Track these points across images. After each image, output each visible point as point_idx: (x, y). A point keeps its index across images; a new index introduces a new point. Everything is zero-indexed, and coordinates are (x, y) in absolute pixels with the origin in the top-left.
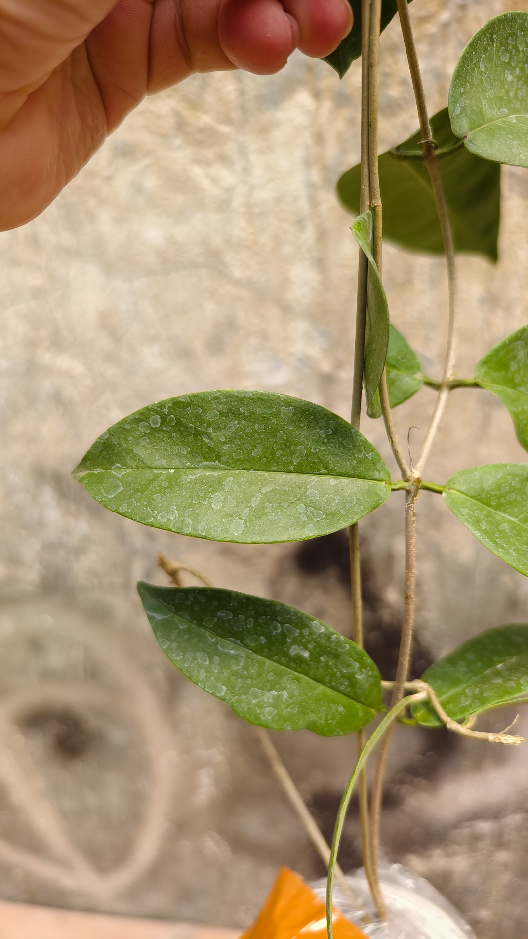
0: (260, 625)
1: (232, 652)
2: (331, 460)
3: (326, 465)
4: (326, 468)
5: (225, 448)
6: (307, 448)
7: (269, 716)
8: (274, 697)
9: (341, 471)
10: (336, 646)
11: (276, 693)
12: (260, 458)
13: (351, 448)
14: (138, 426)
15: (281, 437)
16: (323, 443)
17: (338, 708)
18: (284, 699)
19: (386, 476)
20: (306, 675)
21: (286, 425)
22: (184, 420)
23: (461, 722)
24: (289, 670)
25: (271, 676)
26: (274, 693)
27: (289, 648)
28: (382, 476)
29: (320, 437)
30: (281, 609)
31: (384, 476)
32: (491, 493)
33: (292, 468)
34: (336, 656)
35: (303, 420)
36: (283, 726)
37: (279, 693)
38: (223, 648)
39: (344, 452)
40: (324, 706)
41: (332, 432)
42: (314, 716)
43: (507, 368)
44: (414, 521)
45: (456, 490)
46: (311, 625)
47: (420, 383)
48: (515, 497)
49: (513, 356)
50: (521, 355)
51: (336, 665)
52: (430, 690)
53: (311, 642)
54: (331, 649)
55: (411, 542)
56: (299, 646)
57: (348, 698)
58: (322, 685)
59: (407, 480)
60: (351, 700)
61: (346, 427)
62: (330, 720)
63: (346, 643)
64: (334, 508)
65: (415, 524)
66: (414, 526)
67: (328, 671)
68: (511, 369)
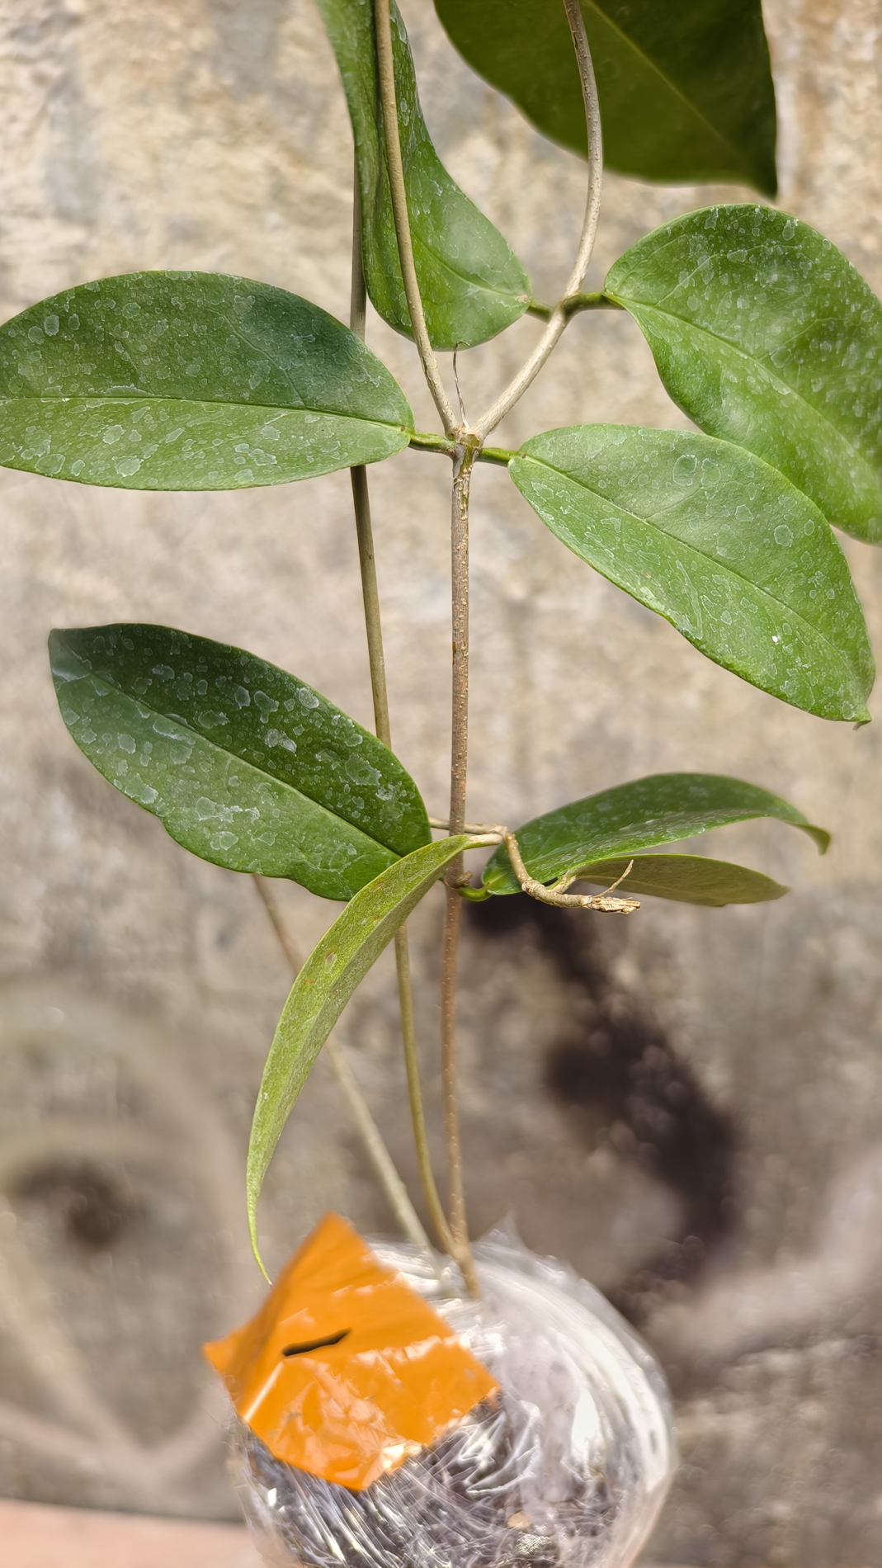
0: (218, 692)
1: (174, 737)
2: (311, 383)
3: (301, 392)
4: (302, 398)
5: (146, 362)
6: (273, 364)
7: (226, 846)
8: (236, 816)
9: (326, 403)
10: (340, 735)
11: (241, 810)
12: (198, 379)
13: (345, 366)
14: (27, 333)
15: (232, 345)
16: (300, 356)
17: (346, 850)
18: (252, 822)
19: (407, 419)
20: (294, 786)
21: (240, 325)
22: (90, 321)
23: (547, 883)
24: (266, 774)
25: (233, 780)
26: (237, 809)
27: (264, 734)
28: (397, 416)
29: (294, 345)
30: (247, 663)
31: (400, 418)
32: (600, 467)
33: (246, 395)
34: (342, 754)
35: (268, 317)
36: (247, 865)
37: (246, 810)
38: (159, 730)
39: (333, 373)
40: (323, 842)
41: (314, 339)
42: (304, 856)
43: (672, 281)
44: (463, 511)
45: (536, 459)
46: (298, 694)
47: (521, 308)
48: (647, 482)
49: (684, 261)
50: (705, 262)
51: (343, 772)
52: (510, 838)
53: (298, 725)
54: (333, 740)
55: (459, 547)
56: (279, 731)
57: (366, 836)
58: (320, 807)
59: (451, 436)
60: (371, 841)
61: (338, 331)
62: (333, 868)
63: (357, 732)
64: (298, 454)
65: (466, 516)
66: (463, 518)
67: (330, 782)
68: (681, 284)
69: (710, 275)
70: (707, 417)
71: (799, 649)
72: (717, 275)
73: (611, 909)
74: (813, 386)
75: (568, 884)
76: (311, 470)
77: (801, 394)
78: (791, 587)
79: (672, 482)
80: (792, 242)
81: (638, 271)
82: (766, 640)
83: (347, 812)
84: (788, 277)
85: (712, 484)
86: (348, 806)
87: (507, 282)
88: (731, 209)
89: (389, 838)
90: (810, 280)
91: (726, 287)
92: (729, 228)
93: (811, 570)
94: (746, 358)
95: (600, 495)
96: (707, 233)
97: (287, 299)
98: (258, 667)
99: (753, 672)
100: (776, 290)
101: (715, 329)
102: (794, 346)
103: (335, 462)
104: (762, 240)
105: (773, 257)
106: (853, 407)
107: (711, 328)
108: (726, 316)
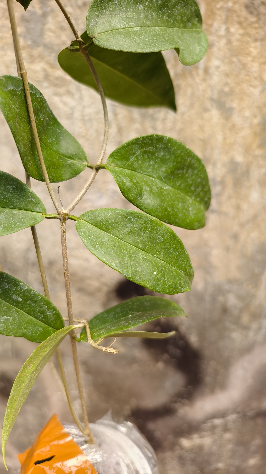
2: (15, 201)
3: (12, 203)
4: (12, 205)
6: (4, 195)
7: (3, 328)
8: (6, 319)
9: (20, 207)
10: (34, 296)
11: (7, 318)
13: (25, 195)
16: (11, 193)
17: (38, 328)
18: (10, 321)
19: (44, 210)
20: (22, 310)
23: (95, 341)
24: (14, 307)
25: (4, 309)
26: (6, 317)
27: (12, 296)
28: (41, 210)
29: (10, 189)
30: (6, 276)
31: (42, 210)
32: (103, 222)
34: (35, 302)
35: (2, 181)
36: (9, 334)
37: (9, 317)
39: (21, 198)
40: (31, 326)
41: (15, 187)
42: (26, 330)
43: (128, 159)
44: (64, 235)
45: (84, 220)
46: (21, 285)
47: (85, 166)
48: (118, 226)
49: (132, 153)
50: (138, 152)
51: (36, 306)
52: (87, 324)
53: (22, 293)
54: (32, 298)
55: (63, 245)
56: (16, 295)
57: (44, 324)
58: (30, 316)
59: (59, 214)
60: (46, 325)
61: (22, 185)
62: (34, 334)
63: (39, 295)
64: (10, 224)
65: (65, 236)
66: (64, 237)
67: (32, 309)
68: (131, 160)
69: (140, 156)
70: (137, 203)
71: (164, 275)
72: (143, 155)
73: (110, 352)
74: (177, 184)
75: (101, 341)
76: (13, 230)
77: (173, 187)
78: (162, 254)
79: (126, 225)
80: (167, 144)
81: (117, 157)
82: (152, 274)
83: (38, 317)
84: (166, 153)
85: (137, 225)
86: (38, 316)
87: (81, 158)
88: (146, 137)
89: (51, 324)
90: (174, 154)
91: (146, 158)
92: (146, 142)
93: (169, 248)
94: (153, 179)
95: (103, 231)
96: (138, 144)
97: (7, 175)
98: (9, 277)
99: (147, 285)
100: (163, 157)
101: (143, 172)
102: (169, 174)
103: (20, 227)
104: (157, 144)
105: (161, 148)
106: (191, 188)
107: (142, 172)
108: (147, 167)
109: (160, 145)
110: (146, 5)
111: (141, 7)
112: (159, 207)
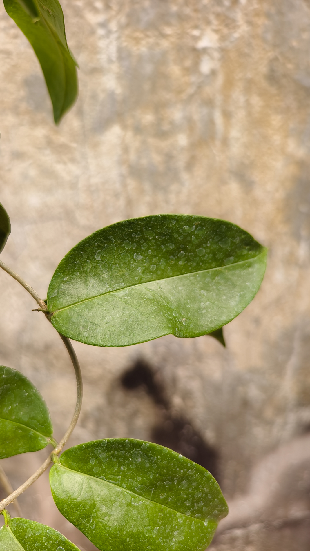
43: (86, 462)
47: (46, 444)
49: (92, 455)
50: (103, 455)
68: (91, 463)
69: (106, 459)
72: (110, 459)
74: (160, 497)
77: (153, 500)
80: (146, 450)
81: (71, 457)
84: (146, 461)
87: (45, 431)
90: (156, 463)
91: (115, 462)
92: (114, 445)
96: (103, 447)
100: (140, 464)
102: (148, 485)
104: (131, 449)
105: (137, 454)
106: (185, 503)
107: (105, 478)
108: (114, 473)
109: (136, 450)
110: (148, 253)
111: (140, 257)
112: (110, 538)
